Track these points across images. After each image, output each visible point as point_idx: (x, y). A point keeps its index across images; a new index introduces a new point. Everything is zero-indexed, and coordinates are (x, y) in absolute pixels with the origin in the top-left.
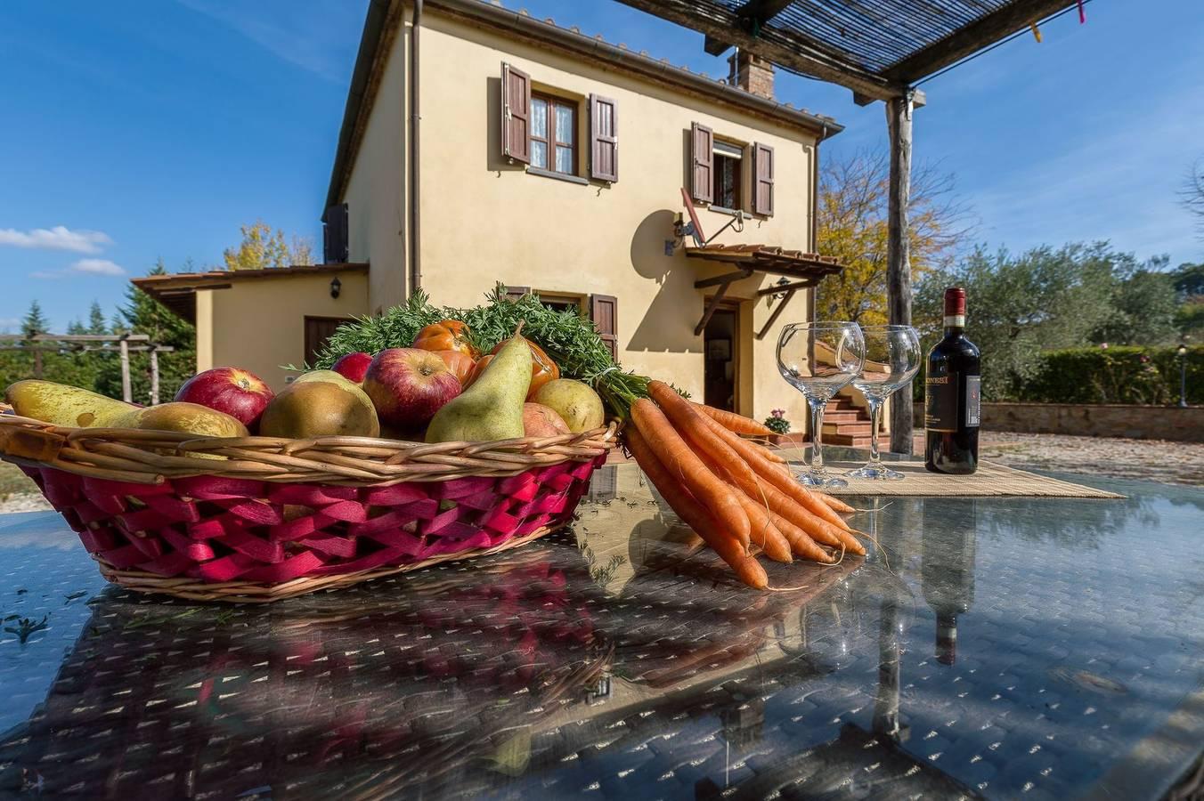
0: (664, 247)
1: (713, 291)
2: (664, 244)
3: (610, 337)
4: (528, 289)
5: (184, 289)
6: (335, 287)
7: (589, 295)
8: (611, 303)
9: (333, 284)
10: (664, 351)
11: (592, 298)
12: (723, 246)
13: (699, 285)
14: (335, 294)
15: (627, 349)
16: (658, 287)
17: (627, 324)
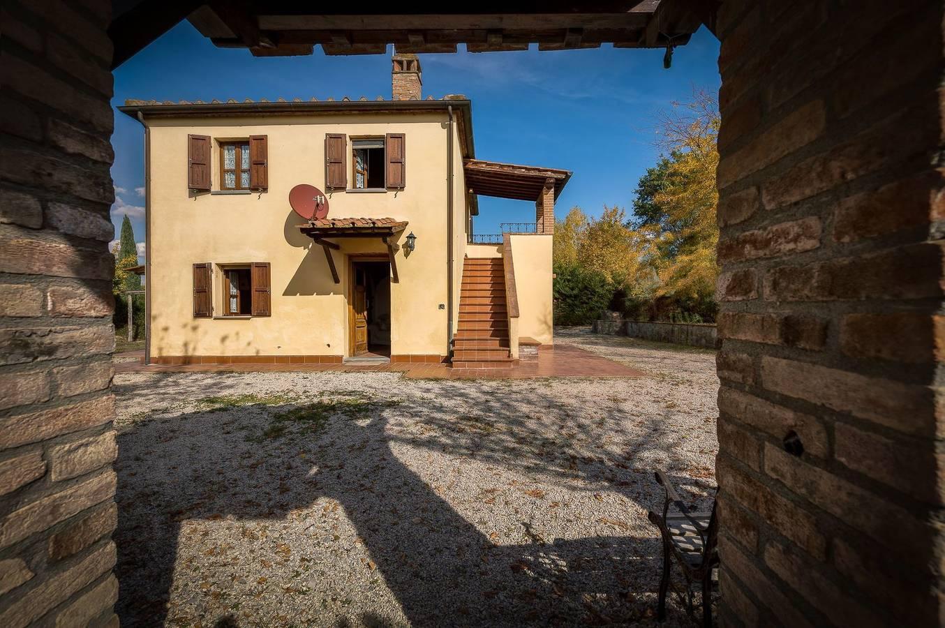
3: (264, 289)
4: (209, 264)
8: (265, 267)
10: (313, 294)
15: (282, 295)
16: (307, 251)
17: (280, 279)
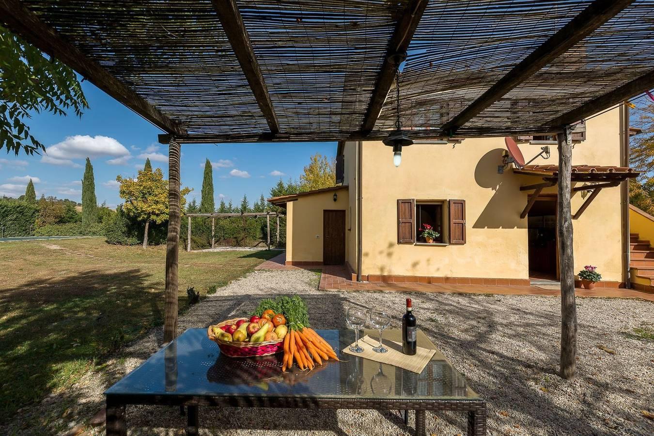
0: (497, 170)
1: (532, 192)
2: (497, 168)
3: (461, 221)
4: (413, 200)
5: (283, 202)
6: (335, 197)
7: (448, 200)
8: (461, 204)
9: (334, 196)
10: (499, 228)
11: (449, 201)
12: (538, 166)
13: (522, 189)
14: (335, 200)
15: (473, 227)
16: (494, 192)
17: (473, 214)
